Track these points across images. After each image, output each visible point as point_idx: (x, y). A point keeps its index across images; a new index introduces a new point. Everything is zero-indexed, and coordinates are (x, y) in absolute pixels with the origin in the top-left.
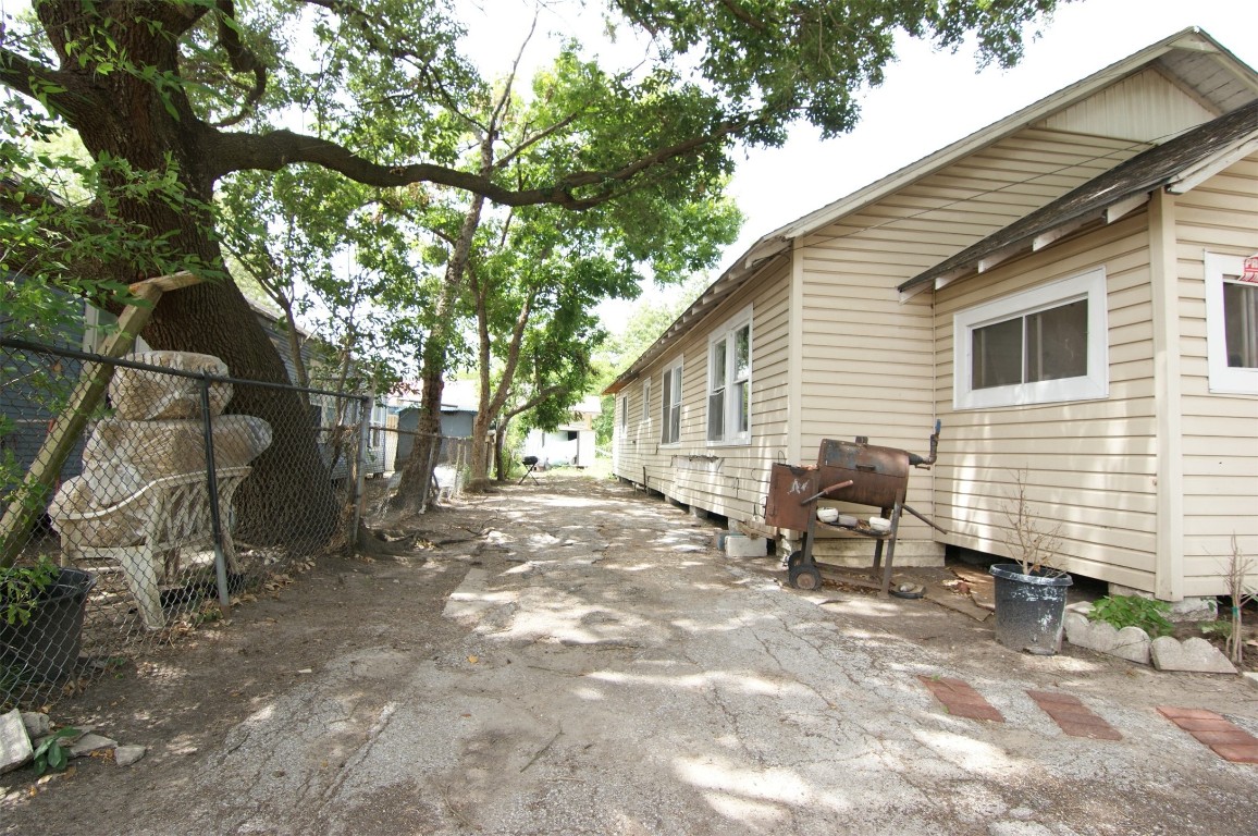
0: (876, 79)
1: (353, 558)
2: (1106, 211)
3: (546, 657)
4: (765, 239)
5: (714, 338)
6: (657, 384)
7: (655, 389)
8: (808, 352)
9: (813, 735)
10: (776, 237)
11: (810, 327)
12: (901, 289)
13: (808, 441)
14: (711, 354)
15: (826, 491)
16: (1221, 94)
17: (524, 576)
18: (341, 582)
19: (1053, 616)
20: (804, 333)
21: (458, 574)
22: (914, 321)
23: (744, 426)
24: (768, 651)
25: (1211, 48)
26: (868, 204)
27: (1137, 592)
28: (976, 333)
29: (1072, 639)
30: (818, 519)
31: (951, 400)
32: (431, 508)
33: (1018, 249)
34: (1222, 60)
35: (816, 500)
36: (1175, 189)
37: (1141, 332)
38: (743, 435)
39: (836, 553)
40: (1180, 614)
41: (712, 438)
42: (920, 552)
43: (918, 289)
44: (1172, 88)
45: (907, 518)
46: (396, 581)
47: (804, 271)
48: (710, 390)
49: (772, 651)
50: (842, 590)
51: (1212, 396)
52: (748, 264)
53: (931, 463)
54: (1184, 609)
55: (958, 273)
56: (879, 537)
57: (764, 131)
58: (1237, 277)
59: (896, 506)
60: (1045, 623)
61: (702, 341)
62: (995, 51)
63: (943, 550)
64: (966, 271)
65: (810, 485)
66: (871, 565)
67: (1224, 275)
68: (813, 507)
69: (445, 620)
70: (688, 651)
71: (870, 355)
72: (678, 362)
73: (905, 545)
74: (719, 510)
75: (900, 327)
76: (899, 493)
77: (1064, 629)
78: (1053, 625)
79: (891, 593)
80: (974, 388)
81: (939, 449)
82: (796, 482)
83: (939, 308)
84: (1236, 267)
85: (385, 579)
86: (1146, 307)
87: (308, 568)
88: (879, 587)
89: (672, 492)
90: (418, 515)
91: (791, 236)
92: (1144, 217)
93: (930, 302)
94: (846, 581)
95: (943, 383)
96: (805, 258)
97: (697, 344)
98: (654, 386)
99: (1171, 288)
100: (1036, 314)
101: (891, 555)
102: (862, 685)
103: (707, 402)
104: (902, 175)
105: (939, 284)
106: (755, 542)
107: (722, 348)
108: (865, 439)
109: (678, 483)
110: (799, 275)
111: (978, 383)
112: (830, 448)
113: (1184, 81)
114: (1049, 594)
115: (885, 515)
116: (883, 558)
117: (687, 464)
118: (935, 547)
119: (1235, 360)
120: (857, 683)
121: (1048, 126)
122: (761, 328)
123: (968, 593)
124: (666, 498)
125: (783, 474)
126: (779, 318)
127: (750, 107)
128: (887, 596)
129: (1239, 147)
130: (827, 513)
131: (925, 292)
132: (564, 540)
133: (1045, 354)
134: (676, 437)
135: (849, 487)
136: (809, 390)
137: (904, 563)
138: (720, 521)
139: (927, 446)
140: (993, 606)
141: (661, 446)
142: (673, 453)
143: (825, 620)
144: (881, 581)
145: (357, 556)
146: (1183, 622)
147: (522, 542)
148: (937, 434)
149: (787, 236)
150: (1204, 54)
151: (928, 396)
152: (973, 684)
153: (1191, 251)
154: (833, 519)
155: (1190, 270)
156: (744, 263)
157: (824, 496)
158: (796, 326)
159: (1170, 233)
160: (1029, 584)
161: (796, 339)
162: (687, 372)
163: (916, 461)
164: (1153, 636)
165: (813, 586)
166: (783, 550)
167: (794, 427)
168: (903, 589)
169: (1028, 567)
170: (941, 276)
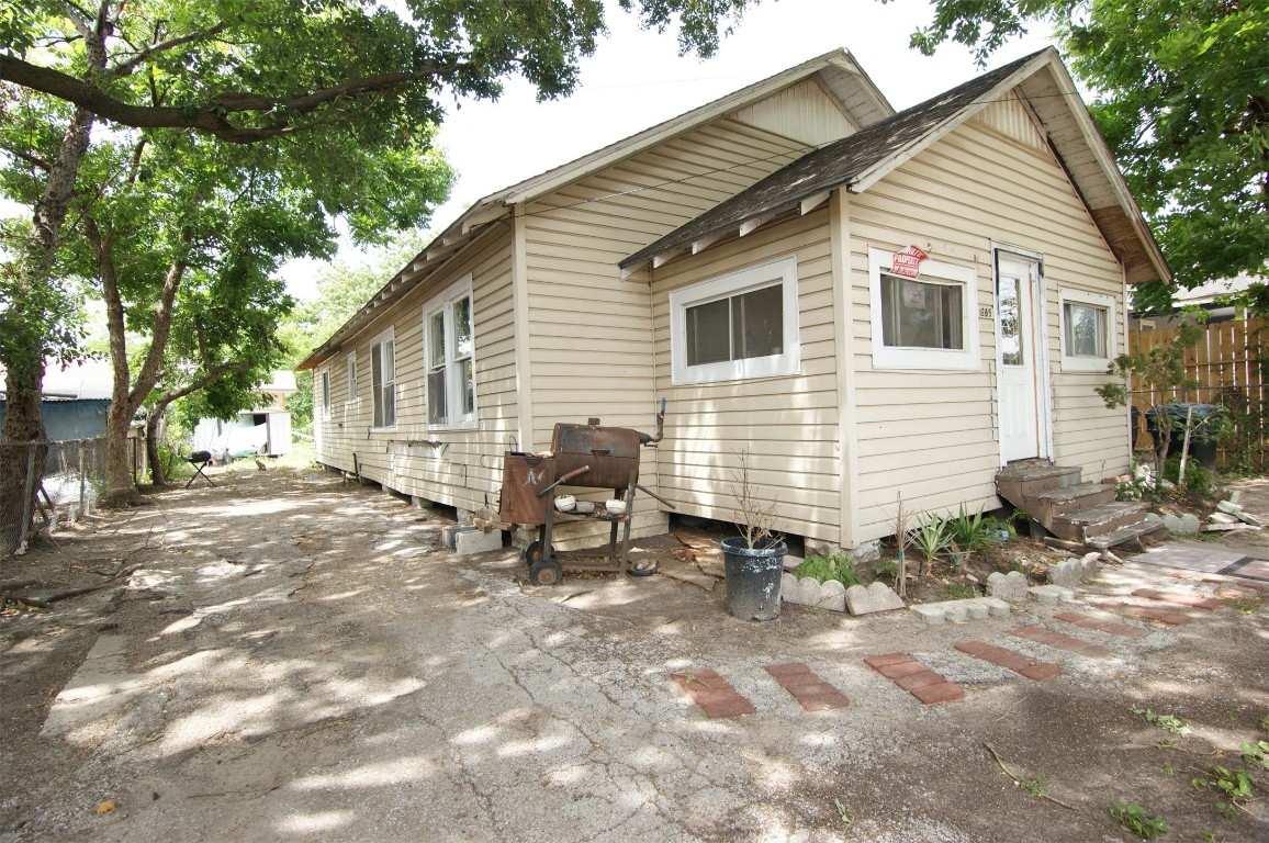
0: (588, 47)
2: (800, 204)
3: (219, 770)
4: (484, 201)
5: (429, 310)
6: (365, 358)
7: (362, 365)
8: (535, 329)
9: (581, 796)
10: (495, 201)
11: (536, 302)
12: (622, 265)
13: (540, 423)
15: (563, 479)
16: (860, 111)
17: (187, 635)
19: (774, 584)
20: (530, 308)
21: (76, 651)
22: (634, 298)
23: (469, 405)
24: (517, 682)
25: (855, 70)
26: (587, 175)
27: (828, 544)
28: (689, 311)
29: (789, 600)
30: (556, 508)
31: (670, 376)
33: (724, 233)
34: (862, 81)
35: (553, 489)
36: (854, 188)
37: (825, 316)
38: (469, 417)
39: (574, 535)
40: (857, 558)
41: (432, 421)
42: (648, 524)
43: (637, 266)
44: (827, 101)
45: (640, 496)
47: (527, 241)
48: (428, 367)
49: (522, 680)
50: (583, 578)
51: (875, 372)
52: (465, 230)
53: (657, 441)
54: (860, 553)
55: (673, 254)
56: (614, 519)
57: (475, 79)
58: (889, 270)
59: (629, 486)
60: (769, 591)
61: (415, 312)
62: (695, 38)
63: (667, 518)
64: (680, 251)
65: (546, 474)
66: (607, 543)
67: (881, 268)
68: (551, 496)
69: (45, 741)
70: (423, 706)
72: (388, 335)
74: (445, 501)
75: (622, 303)
76: (632, 478)
77: (782, 593)
78: (774, 592)
79: (629, 572)
80: (689, 365)
81: (664, 426)
82: (531, 473)
83: (656, 286)
84: (887, 260)
86: (828, 294)
88: (617, 569)
89: (388, 481)
91: (511, 201)
92: (827, 212)
93: (648, 279)
94: (585, 568)
95: (661, 359)
96: (526, 227)
97: (409, 316)
98: (361, 361)
99: (848, 279)
100: (741, 296)
101: (627, 531)
102: (622, 703)
103: (426, 381)
104: (619, 149)
105: (657, 263)
106: (489, 535)
107: (439, 320)
108: (597, 421)
109: (398, 471)
110: (522, 244)
111: (695, 358)
112: (564, 433)
113: (835, 95)
114: (770, 564)
115: (618, 496)
117: (405, 449)
118: (660, 516)
119: (888, 342)
120: (615, 702)
121: (740, 119)
122: (483, 301)
123: (694, 560)
124: (384, 489)
125: (517, 462)
126: (503, 291)
127: (458, 47)
128: (625, 578)
129: (895, 158)
130: (565, 502)
131: (642, 270)
132: (251, 565)
133: (748, 334)
134: (391, 420)
135: (586, 473)
136: (538, 369)
138: (448, 512)
139: (653, 421)
140: (722, 574)
141: (373, 430)
142: (388, 438)
143: (573, 624)
144: (619, 560)
146: (860, 564)
147: (189, 579)
148: (663, 412)
149: (508, 201)
150: (850, 74)
151: (649, 372)
152: (721, 671)
153: (860, 246)
154: (572, 507)
155: (860, 263)
156: (460, 227)
157: (562, 484)
158: (522, 301)
159: (846, 227)
160: (753, 557)
161: (522, 315)
162: (400, 347)
163: (645, 439)
164: (847, 587)
165: (554, 580)
166: (519, 541)
167: (526, 410)
168: (640, 567)
169: (752, 540)
170: (660, 255)
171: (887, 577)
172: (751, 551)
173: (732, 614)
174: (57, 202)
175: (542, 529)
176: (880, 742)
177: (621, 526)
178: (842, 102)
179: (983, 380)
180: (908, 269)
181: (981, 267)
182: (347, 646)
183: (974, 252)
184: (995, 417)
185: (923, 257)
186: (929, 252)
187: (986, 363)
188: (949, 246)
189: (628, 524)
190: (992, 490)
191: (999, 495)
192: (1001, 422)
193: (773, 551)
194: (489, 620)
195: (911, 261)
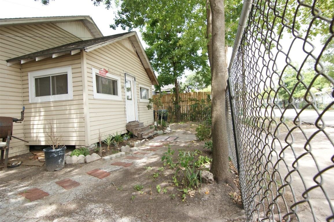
2: (71, 51)
12: (8, 61)
16: (95, 34)
19: (62, 159)
22: (13, 73)
27: (82, 146)
28: (36, 79)
29: (67, 163)
31: (29, 100)
33: (48, 56)
34: (95, 26)
36: (86, 50)
37: (80, 84)
40: (90, 149)
42: (20, 150)
43: (14, 63)
44: (85, 28)
45: (13, 140)
51: (94, 99)
53: (22, 120)
54: (91, 147)
55: (29, 60)
56: (1, 148)
58: (98, 74)
59: (8, 137)
60: (60, 161)
63: (29, 147)
64: (32, 60)
67: (96, 73)
73: (13, 149)
76: (9, 132)
77: (65, 161)
78: (62, 161)
79: (8, 167)
80: (36, 96)
81: (24, 116)
83: (23, 70)
84: (97, 71)
86: (81, 78)
92: (79, 56)
93: (20, 67)
95: (25, 94)
99: (86, 75)
100: (54, 76)
101: (7, 154)
105: (22, 62)
111: (38, 94)
113: (88, 28)
114: (60, 153)
115: (4, 141)
116: (4, 156)
118: (25, 147)
119: (98, 92)
121: (57, 25)
123: (38, 159)
128: (6, 169)
129: (98, 45)
131: (17, 64)
133: (57, 88)
139: (20, 115)
140: (45, 161)
144: (4, 164)
148: (23, 111)
150: (92, 23)
151: (20, 99)
152: (39, 188)
153: (90, 66)
155: (89, 71)
159: (85, 61)
160: (55, 152)
163: (16, 120)
164: (85, 156)
168: (13, 164)
169: (54, 147)
170: (23, 60)
171: (97, 152)
172: (54, 150)
173: (47, 171)
176: (86, 191)
177: (5, 151)
178: (90, 30)
179: (122, 103)
180: (103, 75)
181: (122, 77)
183: (120, 73)
184: (125, 111)
185: (107, 72)
186: (109, 71)
187: (123, 99)
188: (114, 71)
189: (7, 150)
190: (125, 128)
191: (127, 130)
192: (127, 113)
195: (104, 72)
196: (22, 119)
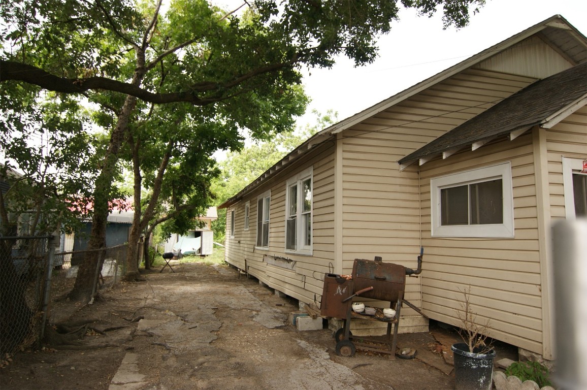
0: (386, 29)
1: (41, 350)
2: (510, 133)
4: (320, 134)
5: (289, 183)
6: (254, 206)
7: (252, 210)
8: (346, 201)
10: (326, 133)
11: (347, 186)
12: (400, 162)
13: (347, 256)
14: (288, 192)
15: (357, 293)
18: (32, 372)
19: (486, 377)
20: (343, 189)
21: (117, 359)
22: (408, 182)
23: (308, 242)
25: (567, 28)
26: (379, 113)
27: (534, 354)
28: (443, 191)
30: (353, 310)
31: (430, 231)
32: (98, 299)
35: (351, 298)
36: (545, 126)
37: (530, 201)
38: (307, 247)
39: (365, 327)
41: (288, 247)
42: (415, 324)
43: (409, 163)
44: (547, 47)
45: (405, 309)
46: (73, 368)
47: (343, 151)
48: (287, 216)
50: (368, 355)
52: (309, 147)
55: (432, 157)
56: (388, 320)
57: (319, 58)
58: (580, 171)
59: (398, 301)
60: (482, 381)
61: (282, 184)
62: (453, 17)
63: (428, 321)
64: (436, 155)
65: (348, 290)
66: (386, 334)
67: (573, 170)
68: (350, 303)
71: (383, 203)
72: (268, 194)
73: (406, 319)
74: (293, 295)
75: (400, 185)
76: (400, 296)
77: (493, 383)
78: (486, 383)
79: (397, 355)
80: (442, 225)
82: (339, 288)
83: (422, 174)
84: (579, 165)
85: (64, 366)
86: (532, 188)
87: (7, 363)
88: (390, 352)
89: (263, 279)
90: (88, 306)
91: (335, 132)
92: (529, 137)
93: (417, 170)
94: (370, 349)
95: (425, 220)
96: (344, 144)
97: (279, 186)
98: (252, 207)
99: (545, 178)
100: (475, 184)
101: (396, 331)
103: (286, 224)
105: (421, 162)
106: (315, 321)
107: (295, 188)
108: (380, 258)
109: (270, 274)
110: (340, 154)
111: (445, 221)
112: (359, 265)
113: (554, 43)
114: (483, 363)
115: (392, 307)
116: (393, 329)
117: (273, 261)
118: (423, 319)
119: (579, 214)
121: (483, 67)
122: (319, 182)
123: (442, 353)
124: (260, 283)
125: (332, 280)
126: (329, 178)
127: (311, 46)
128: (394, 359)
130: (358, 307)
131: (414, 165)
132: (191, 323)
133: (481, 209)
134: (266, 244)
135: (371, 290)
136: (347, 225)
137: (405, 331)
138: (294, 302)
139: (416, 263)
141: (256, 247)
142: (264, 253)
144: (391, 346)
145: (44, 348)
148: (421, 256)
149: (333, 133)
150: (563, 30)
151: (417, 227)
153: (555, 157)
154: (361, 311)
155: (555, 168)
156: (307, 146)
157: (356, 296)
158: (339, 185)
159: (544, 145)
160: (472, 358)
161: (339, 193)
162: (273, 202)
163: (409, 272)
164: (540, 387)
165: (350, 354)
166: (333, 326)
167: (339, 248)
168: (404, 353)
169: (472, 346)
170: (423, 158)
172: (471, 354)
174: (121, 132)
175: (345, 321)
177: (393, 325)
178: (559, 47)
182: (236, 376)
189: (397, 325)
193: (485, 355)
194: (310, 373)
196: (419, 270)
